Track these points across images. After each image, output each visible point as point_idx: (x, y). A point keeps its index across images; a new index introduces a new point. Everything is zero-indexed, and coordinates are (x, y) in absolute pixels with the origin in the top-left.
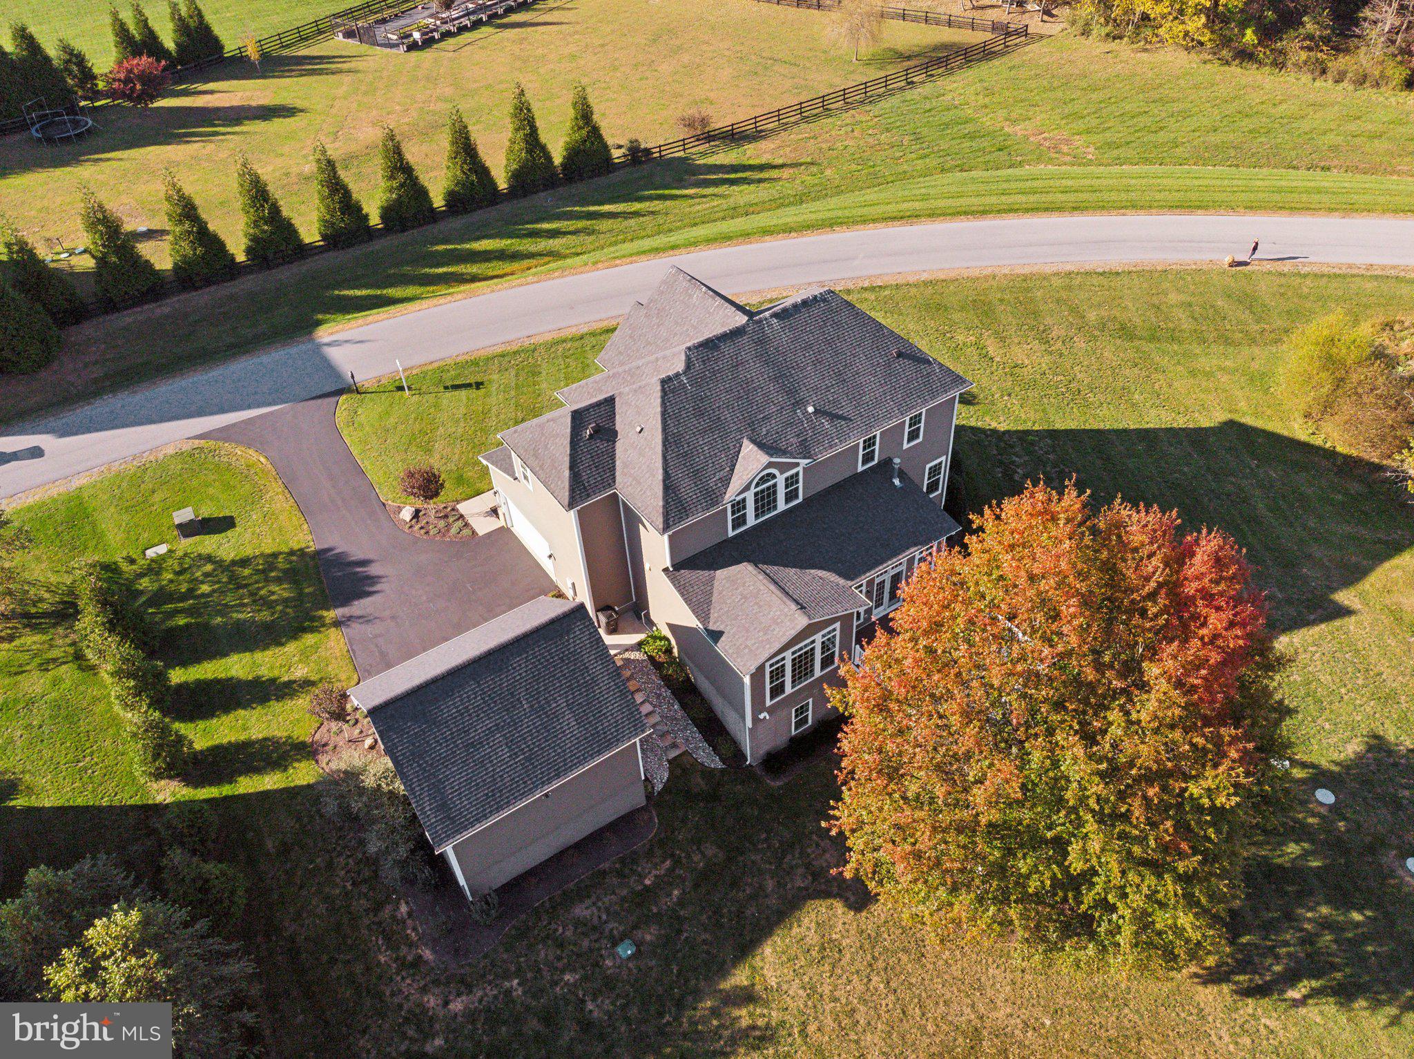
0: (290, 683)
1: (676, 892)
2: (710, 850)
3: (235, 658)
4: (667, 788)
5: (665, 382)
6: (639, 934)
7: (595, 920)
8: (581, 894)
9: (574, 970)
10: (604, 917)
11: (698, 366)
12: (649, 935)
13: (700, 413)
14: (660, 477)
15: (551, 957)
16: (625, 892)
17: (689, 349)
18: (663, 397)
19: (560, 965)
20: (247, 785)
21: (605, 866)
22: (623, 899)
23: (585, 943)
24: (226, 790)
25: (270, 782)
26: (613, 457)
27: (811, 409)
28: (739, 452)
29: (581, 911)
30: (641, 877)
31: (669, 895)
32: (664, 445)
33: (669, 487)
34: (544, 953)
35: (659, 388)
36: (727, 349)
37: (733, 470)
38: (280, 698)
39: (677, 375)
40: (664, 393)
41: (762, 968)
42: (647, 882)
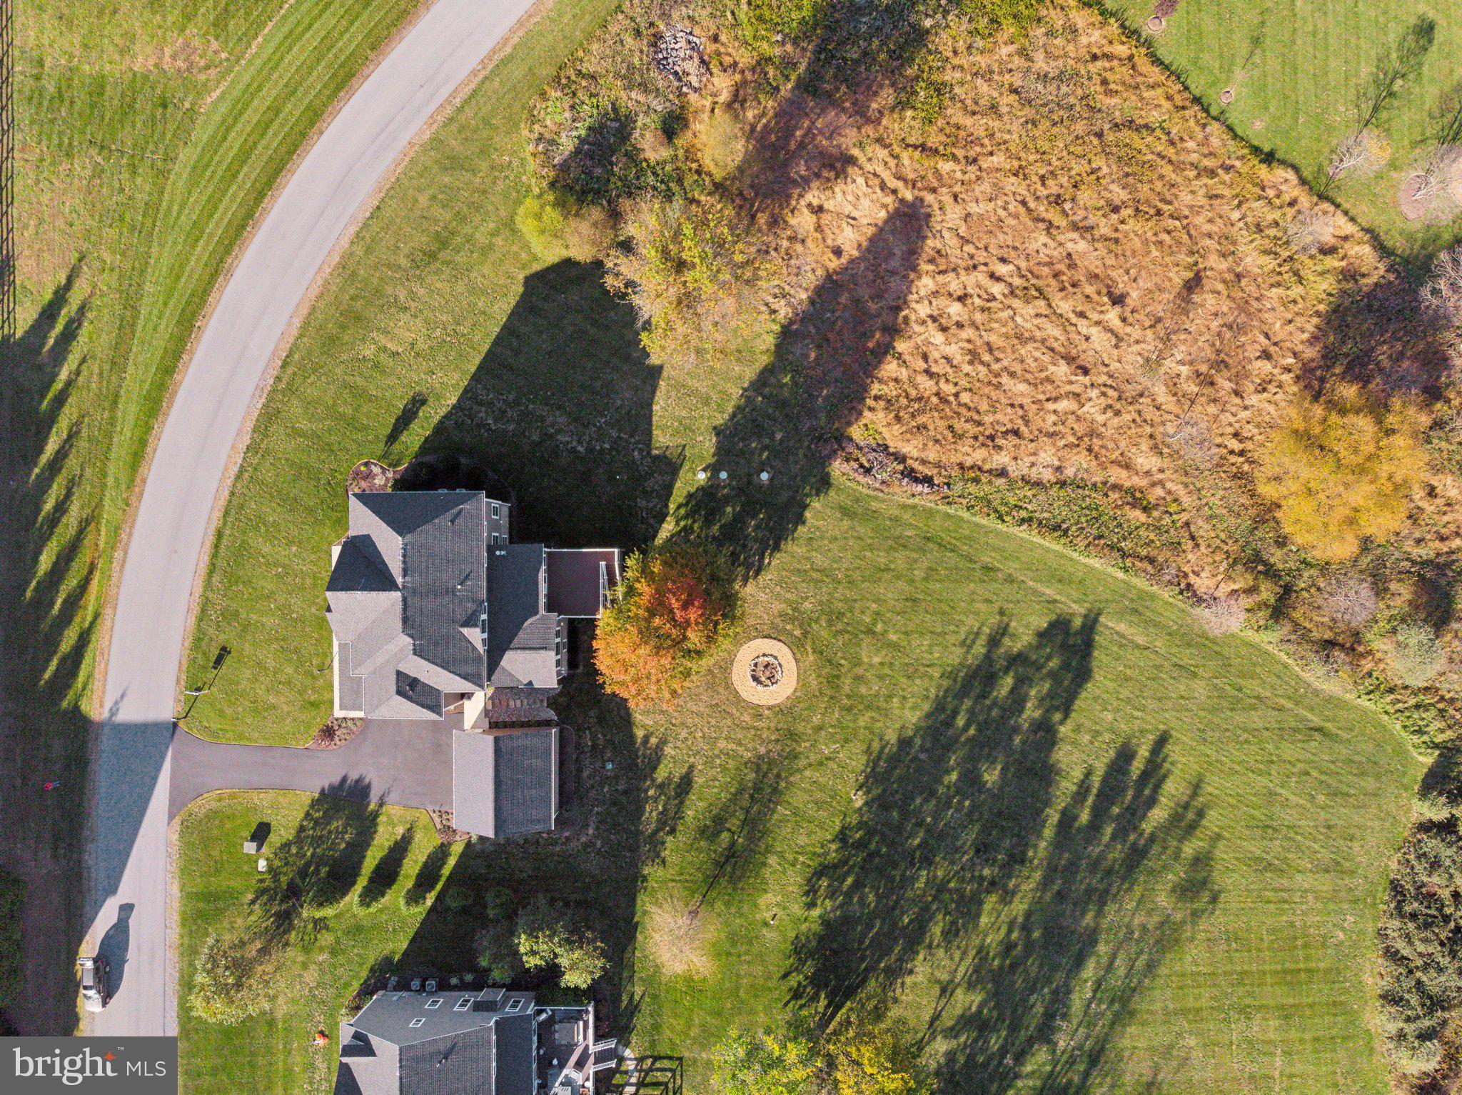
0: (403, 837)
1: (600, 735)
2: (592, 713)
3: (369, 853)
4: (558, 715)
5: (415, 653)
6: (606, 757)
7: (592, 771)
8: (580, 770)
9: (605, 786)
10: (593, 766)
11: (413, 632)
12: (609, 754)
15: (595, 792)
16: (588, 755)
17: (403, 631)
18: (422, 658)
19: (600, 790)
20: (446, 871)
21: (575, 756)
22: (591, 756)
23: (598, 778)
24: (443, 879)
25: (452, 862)
26: (428, 685)
27: (459, 587)
28: (463, 635)
29: (586, 773)
30: (586, 745)
31: (599, 738)
33: (465, 677)
34: (592, 794)
35: (417, 657)
36: (411, 612)
37: (471, 643)
38: (409, 843)
39: (414, 644)
42: (589, 744)
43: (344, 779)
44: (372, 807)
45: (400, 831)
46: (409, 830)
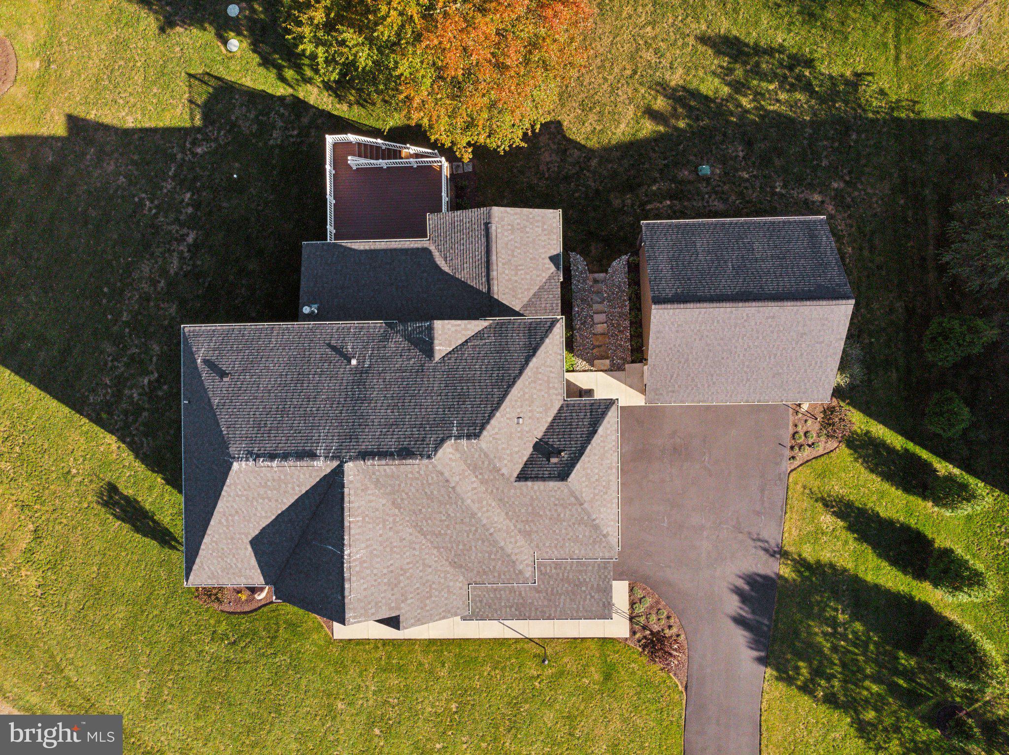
0: (839, 515)
1: (654, 188)
2: (617, 203)
3: (869, 578)
4: (620, 254)
5: (477, 436)
6: (692, 177)
7: (713, 197)
9: (741, 178)
10: (707, 196)
11: (432, 439)
12: (685, 173)
13: (462, 397)
14: (534, 360)
15: (750, 191)
16: (686, 204)
17: (429, 457)
18: (488, 422)
19: (747, 184)
20: (896, 441)
22: (689, 200)
23: (726, 187)
24: (911, 446)
25: (879, 430)
26: (551, 426)
27: (354, 362)
28: (450, 353)
30: (670, 207)
31: (659, 189)
32: (514, 383)
33: (532, 350)
34: (753, 195)
35: (485, 433)
36: (391, 444)
37: (466, 341)
38: (849, 505)
39: (458, 437)
40: (483, 427)
41: (632, 119)
42: (668, 202)
43: (739, 621)
44: (786, 571)
45: (827, 520)
46: (826, 505)
